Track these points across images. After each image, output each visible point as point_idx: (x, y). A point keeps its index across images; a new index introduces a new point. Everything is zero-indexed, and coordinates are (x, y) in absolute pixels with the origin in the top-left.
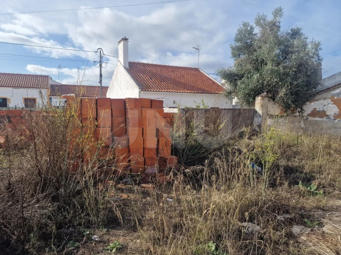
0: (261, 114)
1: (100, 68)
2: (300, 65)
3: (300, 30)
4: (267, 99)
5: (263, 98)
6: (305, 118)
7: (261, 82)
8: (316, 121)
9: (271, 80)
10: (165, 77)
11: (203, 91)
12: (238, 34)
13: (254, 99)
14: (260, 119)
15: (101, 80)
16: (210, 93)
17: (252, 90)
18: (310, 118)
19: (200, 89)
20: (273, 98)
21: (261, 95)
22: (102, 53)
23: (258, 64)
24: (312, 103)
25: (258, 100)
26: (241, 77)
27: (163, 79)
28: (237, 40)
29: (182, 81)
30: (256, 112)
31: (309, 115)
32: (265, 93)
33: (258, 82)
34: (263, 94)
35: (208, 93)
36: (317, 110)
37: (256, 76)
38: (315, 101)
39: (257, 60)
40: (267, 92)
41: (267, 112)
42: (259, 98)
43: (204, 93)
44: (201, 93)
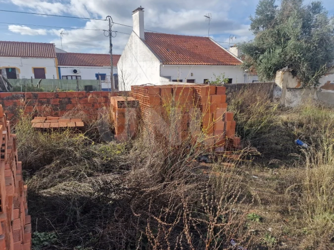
0: (282, 88)
1: (110, 38)
2: (321, 40)
3: (320, 3)
4: (287, 74)
5: (284, 72)
6: (318, 90)
7: (283, 56)
8: (329, 93)
9: (293, 55)
10: (180, 48)
11: (219, 63)
12: (259, 7)
13: (275, 73)
14: (280, 93)
15: (111, 50)
16: (226, 65)
17: (275, 65)
18: (324, 90)
19: (215, 61)
20: (294, 73)
21: (283, 70)
22: (111, 21)
23: (281, 38)
24: (327, 76)
25: (279, 74)
26: (263, 51)
27: (179, 51)
28: (259, 12)
29: (197, 52)
30: (276, 86)
31: (322, 87)
32: (287, 68)
33: (280, 56)
34: (284, 68)
35: (223, 65)
36: (331, 82)
37: (279, 51)
38: (329, 74)
39: (279, 34)
40: (289, 67)
41: (287, 85)
42: (281, 72)
43: (219, 65)
44: (217, 65)
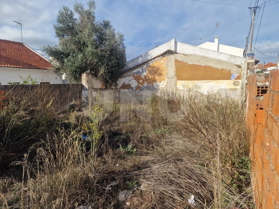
0: (88, 88)
2: (112, 50)
3: (109, 23)
4: (90, 76)
5: (88, 75)
6: (119, 90)
7: (84, 61)
8: (125, 91)
9: (92, 60)
11: (30, 67)
12: (60, 16)
13: (80, 75)
14: (87, 92)
16: (38, 69)
17: (78, 68)
18: (122, 90)
19: (26, 64)
20: (95, 75)
21: (86, 72)
23: (81, 46)
24: (122, 79)
25: (84, 76)
26: (67, 55)
28: (60, 21)
29: (4, 54)
30: (83, 86)
31: (121, 88)
32: (89, 71)
33: (82, 61)
34: (87, 71)
35: (36, 69)
36: (126, 84)
37: (80, 56)
38: (124, 77)
39: (80, 42)
40: (91, 70)
41: (92, 86)
42: (85, 74)
43: (31, 68)
44: (28, 68)
